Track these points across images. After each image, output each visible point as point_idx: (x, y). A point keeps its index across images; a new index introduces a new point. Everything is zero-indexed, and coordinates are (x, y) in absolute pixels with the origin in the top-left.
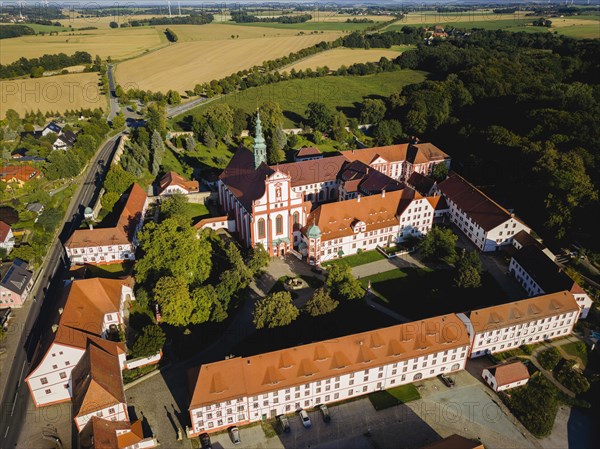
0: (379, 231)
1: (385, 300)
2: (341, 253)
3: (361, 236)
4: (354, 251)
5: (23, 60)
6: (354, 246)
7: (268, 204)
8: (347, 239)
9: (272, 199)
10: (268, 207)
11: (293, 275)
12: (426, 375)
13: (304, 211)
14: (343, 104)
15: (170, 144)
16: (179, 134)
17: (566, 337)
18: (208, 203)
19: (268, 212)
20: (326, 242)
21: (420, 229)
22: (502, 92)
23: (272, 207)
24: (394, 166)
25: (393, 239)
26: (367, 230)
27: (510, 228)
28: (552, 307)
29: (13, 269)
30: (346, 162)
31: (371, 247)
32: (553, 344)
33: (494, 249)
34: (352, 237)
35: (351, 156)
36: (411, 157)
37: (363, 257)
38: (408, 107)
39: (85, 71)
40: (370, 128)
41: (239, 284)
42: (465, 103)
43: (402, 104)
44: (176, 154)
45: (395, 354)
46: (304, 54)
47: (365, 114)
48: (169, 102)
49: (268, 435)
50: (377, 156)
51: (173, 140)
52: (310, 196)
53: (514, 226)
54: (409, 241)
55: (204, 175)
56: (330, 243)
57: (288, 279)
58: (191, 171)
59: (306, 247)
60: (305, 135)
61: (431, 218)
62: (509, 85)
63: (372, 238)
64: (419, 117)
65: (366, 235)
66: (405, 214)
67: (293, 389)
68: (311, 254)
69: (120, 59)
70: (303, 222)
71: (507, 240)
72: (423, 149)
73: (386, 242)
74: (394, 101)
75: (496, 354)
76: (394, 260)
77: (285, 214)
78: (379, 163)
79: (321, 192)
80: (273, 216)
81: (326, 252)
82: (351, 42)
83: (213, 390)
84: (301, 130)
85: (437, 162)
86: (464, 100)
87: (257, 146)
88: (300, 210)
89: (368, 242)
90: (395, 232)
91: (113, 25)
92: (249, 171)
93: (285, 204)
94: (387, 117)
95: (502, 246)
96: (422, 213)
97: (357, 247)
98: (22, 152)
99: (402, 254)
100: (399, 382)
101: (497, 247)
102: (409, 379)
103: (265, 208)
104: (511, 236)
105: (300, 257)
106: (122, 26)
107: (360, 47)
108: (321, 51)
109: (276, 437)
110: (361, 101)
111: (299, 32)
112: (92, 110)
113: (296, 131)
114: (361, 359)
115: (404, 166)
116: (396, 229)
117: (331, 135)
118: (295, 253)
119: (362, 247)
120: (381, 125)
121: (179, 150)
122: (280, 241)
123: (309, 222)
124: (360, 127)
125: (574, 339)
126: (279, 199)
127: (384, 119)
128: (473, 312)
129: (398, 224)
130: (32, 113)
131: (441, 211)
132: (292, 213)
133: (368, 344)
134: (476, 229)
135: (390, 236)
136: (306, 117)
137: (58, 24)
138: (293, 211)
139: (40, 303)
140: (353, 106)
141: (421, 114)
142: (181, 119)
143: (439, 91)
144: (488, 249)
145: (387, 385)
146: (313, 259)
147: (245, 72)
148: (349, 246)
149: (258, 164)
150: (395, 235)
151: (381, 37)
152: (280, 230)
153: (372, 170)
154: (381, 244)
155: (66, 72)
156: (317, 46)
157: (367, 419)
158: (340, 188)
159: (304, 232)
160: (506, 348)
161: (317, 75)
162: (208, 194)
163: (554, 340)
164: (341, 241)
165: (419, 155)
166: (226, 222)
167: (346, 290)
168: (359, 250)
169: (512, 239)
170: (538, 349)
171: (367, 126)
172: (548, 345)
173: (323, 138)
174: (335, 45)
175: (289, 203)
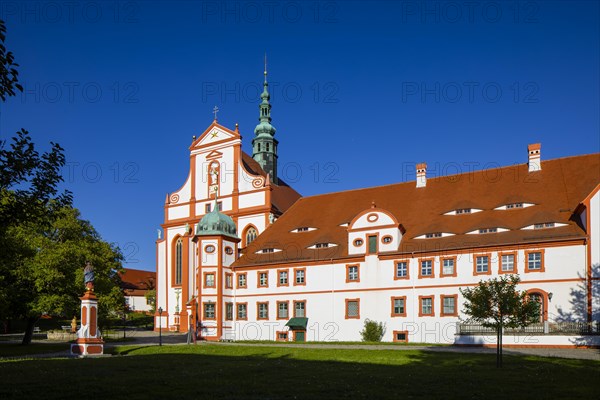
0: (465, 261)
2: (299, 327)
3: (377, 272)
4: (352, 332)
6: (352, 308)
7: (193, 201)
8: (325, 276)
9: (202, 192)
10: (193, 211)
19: (191, 222)
20: (252, 275)
23: (200, 210)
34: (340, 269)
56: (262, 282)
65: (402, 273)
81: (252, 311)
89: (412, 306)
93: (228, 204)
97: (365, 317)
103: (185, 212)
132: (240, 228)
138: (242, 225)
164: (300, 281)
168: (374, 331)
175: (235, 203)
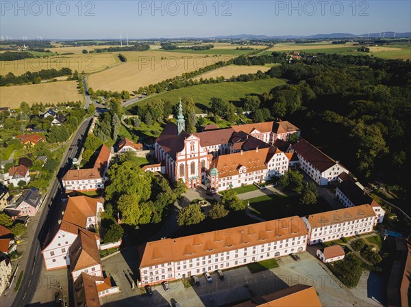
0: (255, 172)
1: (258, 213)
2: (231, 186)
3: (243, 175)
4: (239, 185)
5: (29, 73)
6: (239, 182)
7: (186, 155)
8: (235, 177)
9: (189, 152)
10: (186, 157)
11: (201, 198)
12: (282, 253)
13: (208, 160)
14: (234, 99)
15: (123, 123)
16: (129, 117)
17: (369, 233)
18: (148, 157)
19: (186, 160)
20: (222, 179)
21: (280, 172)
22: (334, 92)
23: (188, 157)
24: (265, 135)
25: (264, 178)
26: (247, 172)
27: (336, 171)
28: (359, 213)
29: (31, 192)
30: (234, 132)
31: (250, 183)
32: (361, 237)
33: (327, 184)
34: (238, 176)
35: (237, 129)
36: (275, 129)
37: (244, 189)
38: (274, 101)
39: (68, 80)
40: (250, 114)
41: (168, 201)
42: (310, 98)
43: (270, 99)
44: (127, 129)
45: (263, 239)
46: (208, 69)
47: (247, 105)
48: (123, 98)
49: (186, 286)
50: (254, 129)
51: (126, 121)
52: (212, 153)
53: (338, 169)
54: (274, 179)
55: (145, 141)
56: (224, 179)
57: (198, 201)
58: (137, 138)
59: (210, 182)
60: (209, 118)
61: (287, 165)
62: (338, 87)
63: (251, 177)
64: (281, 106)
65: (247, 175)
66: (271, 162)
67: (201, 258)
68: (212, 186)
69: (90, 72)
70: (207, 167)
71: (334, 178)
72: (283, 124)
73: (259, 180)
74: (265, 97)
75: (325, 242)
76: (264, 190)
77: (196, 161)
78: (255, 133)
79: (219, 150)
80: (189, 163)
81: (222, 185)
82: (239, 62)
83: (153, 257)
84: (206, 115)
85: (292, 133)
86: (310, 96)
87: (179, 120)
88: (205, 159)
89: (248, 180)
90: (265, 173)
91: (85, 52)
92: (174, 136)
93: (197, 155)
94: (261, 107)
95: (331, 181)
96: (281, 162)
97: (241, 182)
98: (33, 126)
99: (269, 187)
100: (265, 258)
101: (329, 183)
102: (272, 256)
103: (184, 157)
104: (336, 175)
105: (205, 188)
106: (90, 52)
107: (245, 65)
108: (219, 67)
109: (191, 287)
110: (244, 97)
111: (205, 55)
112: (75, 102)
113: (203, 115)
114: (242, 242)
115: (271, 135)
116: (265, 171)
117: (226, 118)
118: (203, 186)
119: (245, 183)
120: (257, 111)
121: (130, 126)
122: (193, 178)
123: (211, 167)
124: (244, 113)
125: (374, 235)
126: (192, 152)
127: (259, 108)
128: (310, 216)
129: (267, 168)
130: (37, 104)
131: (294, 162)
132: (201, 161)
133: (246, 232)
134: (315, 171)
135: (262, 176)
136: (210, 107)
137: (48, 51)
138: (201, 160)
139: (46, 213)
140: (239, 100)
141: (283, 104)
142: (130, 108)
143: (294, 90)
144: (322, 184)
145: (258, 259)
146: (213, 189)
147: (171, 80)
148: (236, 181)
149: (180, 131)
150: (265, 175)
151: (258, 59)
152: (193, 172)
153: (250, 136)
154: (257, 181)
155: (55, 80)
156: (217, 64)
157: (246, 278)
158: (231, 148)
159: (208, 173)
160: (332, 239)
161: (217, 82)
162: (148, 151)
163: (362, 235)
164: (231, 178)
165: (280, 128)
166: (160, 168)
167: (233, 205)
168: (243, 184)
169: (337, 177)
170: (352, 240)
171: (249, 112)
172: (358, 238)
173: (220, 119)
174: (228, 63)
175: (199, 155)
